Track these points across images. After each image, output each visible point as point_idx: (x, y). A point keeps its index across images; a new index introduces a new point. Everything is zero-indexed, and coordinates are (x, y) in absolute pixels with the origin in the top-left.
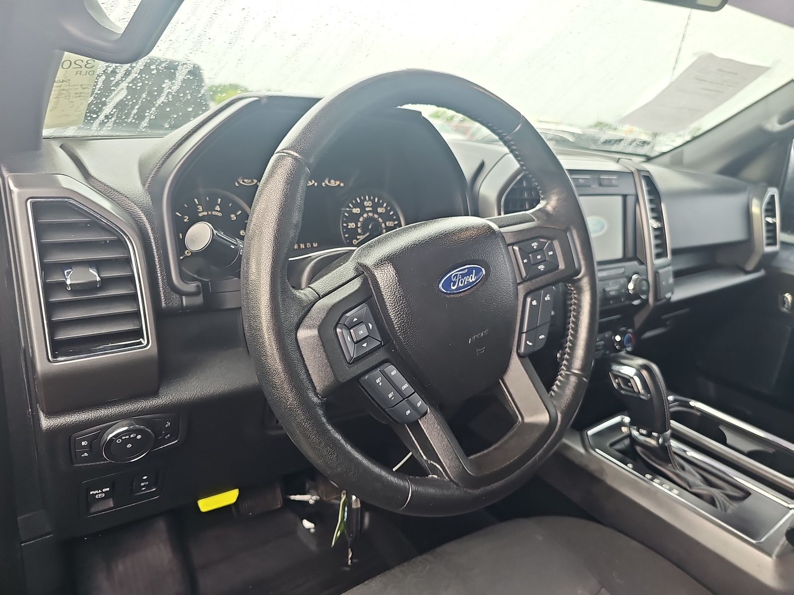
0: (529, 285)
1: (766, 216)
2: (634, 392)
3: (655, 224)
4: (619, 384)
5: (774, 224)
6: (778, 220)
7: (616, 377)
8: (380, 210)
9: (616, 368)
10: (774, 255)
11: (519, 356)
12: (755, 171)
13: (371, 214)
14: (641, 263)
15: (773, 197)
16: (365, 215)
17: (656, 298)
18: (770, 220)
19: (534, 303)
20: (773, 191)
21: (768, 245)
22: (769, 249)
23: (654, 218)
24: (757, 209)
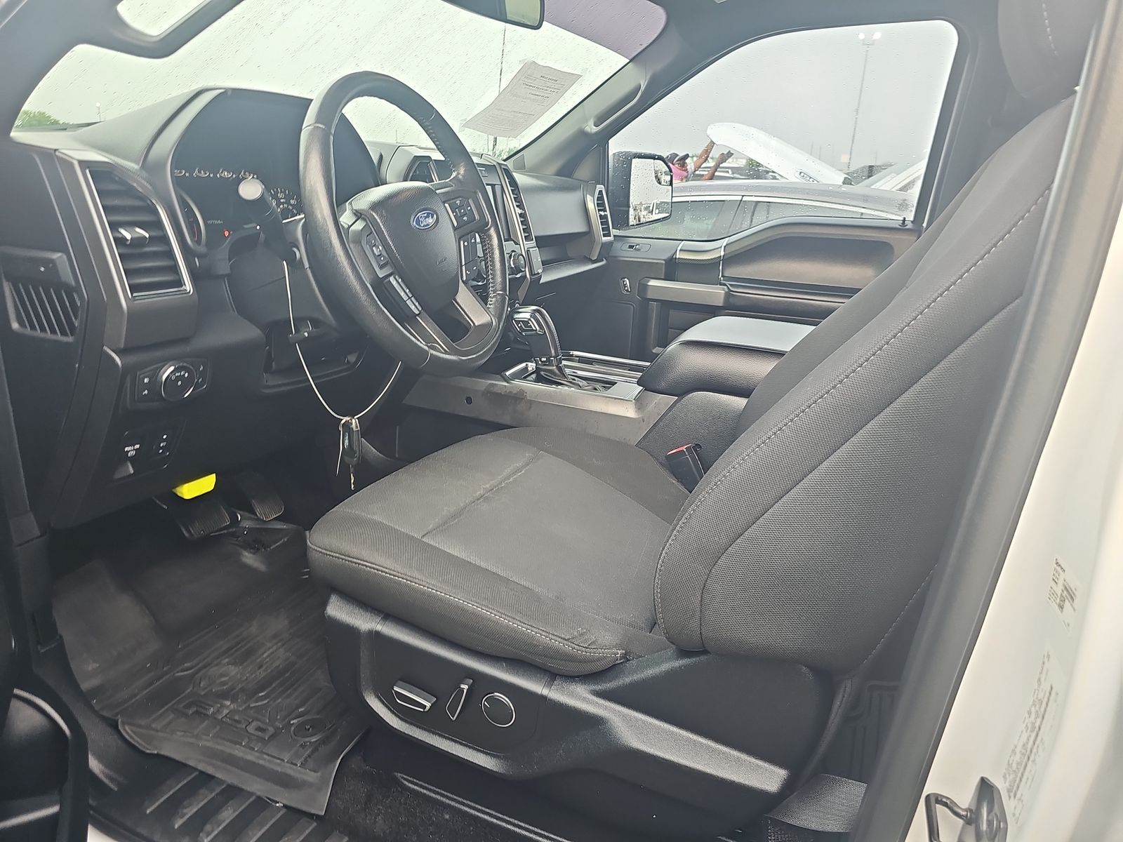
0: (461, 231)
1: (599, 210)
2: (533, 330)
3: (519, 211)
4: (520, 327)
5: (606, 217)
6: (608, 213)
7: (518, 322)
8: (292, 202)
9: (516, 316)
10: (611, 243)
11: (463, 281)
12: (584, 171)
13: (285, 205)
14: (516, 244)
15: (600, 192)
16: (281, 206)
17: (531, 274)
18: (602, 213)
19: (466, 244)
20: (600, 187)
21: (604, 235)
22: (605, 239)
23: (517, 206)
24: (591, 206)
